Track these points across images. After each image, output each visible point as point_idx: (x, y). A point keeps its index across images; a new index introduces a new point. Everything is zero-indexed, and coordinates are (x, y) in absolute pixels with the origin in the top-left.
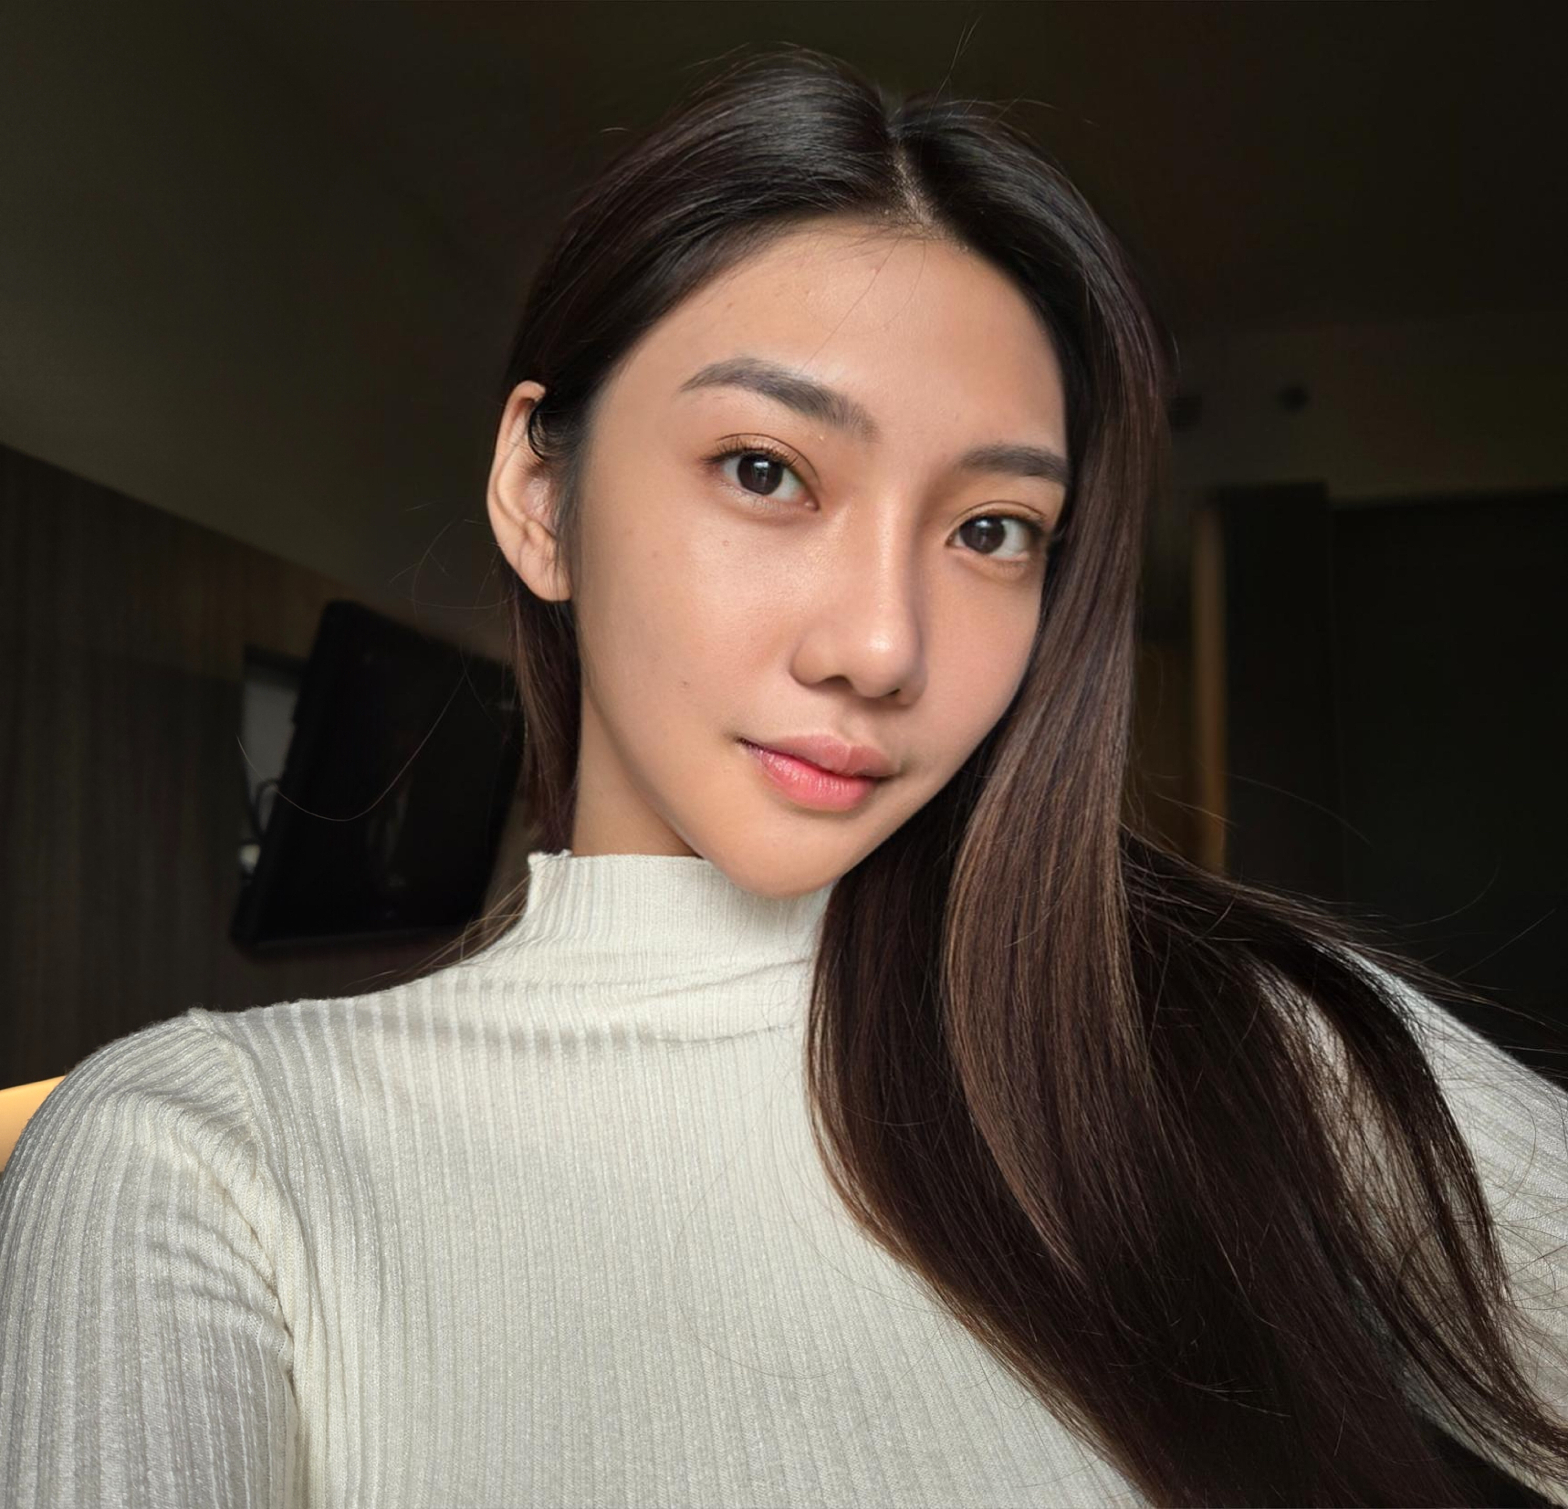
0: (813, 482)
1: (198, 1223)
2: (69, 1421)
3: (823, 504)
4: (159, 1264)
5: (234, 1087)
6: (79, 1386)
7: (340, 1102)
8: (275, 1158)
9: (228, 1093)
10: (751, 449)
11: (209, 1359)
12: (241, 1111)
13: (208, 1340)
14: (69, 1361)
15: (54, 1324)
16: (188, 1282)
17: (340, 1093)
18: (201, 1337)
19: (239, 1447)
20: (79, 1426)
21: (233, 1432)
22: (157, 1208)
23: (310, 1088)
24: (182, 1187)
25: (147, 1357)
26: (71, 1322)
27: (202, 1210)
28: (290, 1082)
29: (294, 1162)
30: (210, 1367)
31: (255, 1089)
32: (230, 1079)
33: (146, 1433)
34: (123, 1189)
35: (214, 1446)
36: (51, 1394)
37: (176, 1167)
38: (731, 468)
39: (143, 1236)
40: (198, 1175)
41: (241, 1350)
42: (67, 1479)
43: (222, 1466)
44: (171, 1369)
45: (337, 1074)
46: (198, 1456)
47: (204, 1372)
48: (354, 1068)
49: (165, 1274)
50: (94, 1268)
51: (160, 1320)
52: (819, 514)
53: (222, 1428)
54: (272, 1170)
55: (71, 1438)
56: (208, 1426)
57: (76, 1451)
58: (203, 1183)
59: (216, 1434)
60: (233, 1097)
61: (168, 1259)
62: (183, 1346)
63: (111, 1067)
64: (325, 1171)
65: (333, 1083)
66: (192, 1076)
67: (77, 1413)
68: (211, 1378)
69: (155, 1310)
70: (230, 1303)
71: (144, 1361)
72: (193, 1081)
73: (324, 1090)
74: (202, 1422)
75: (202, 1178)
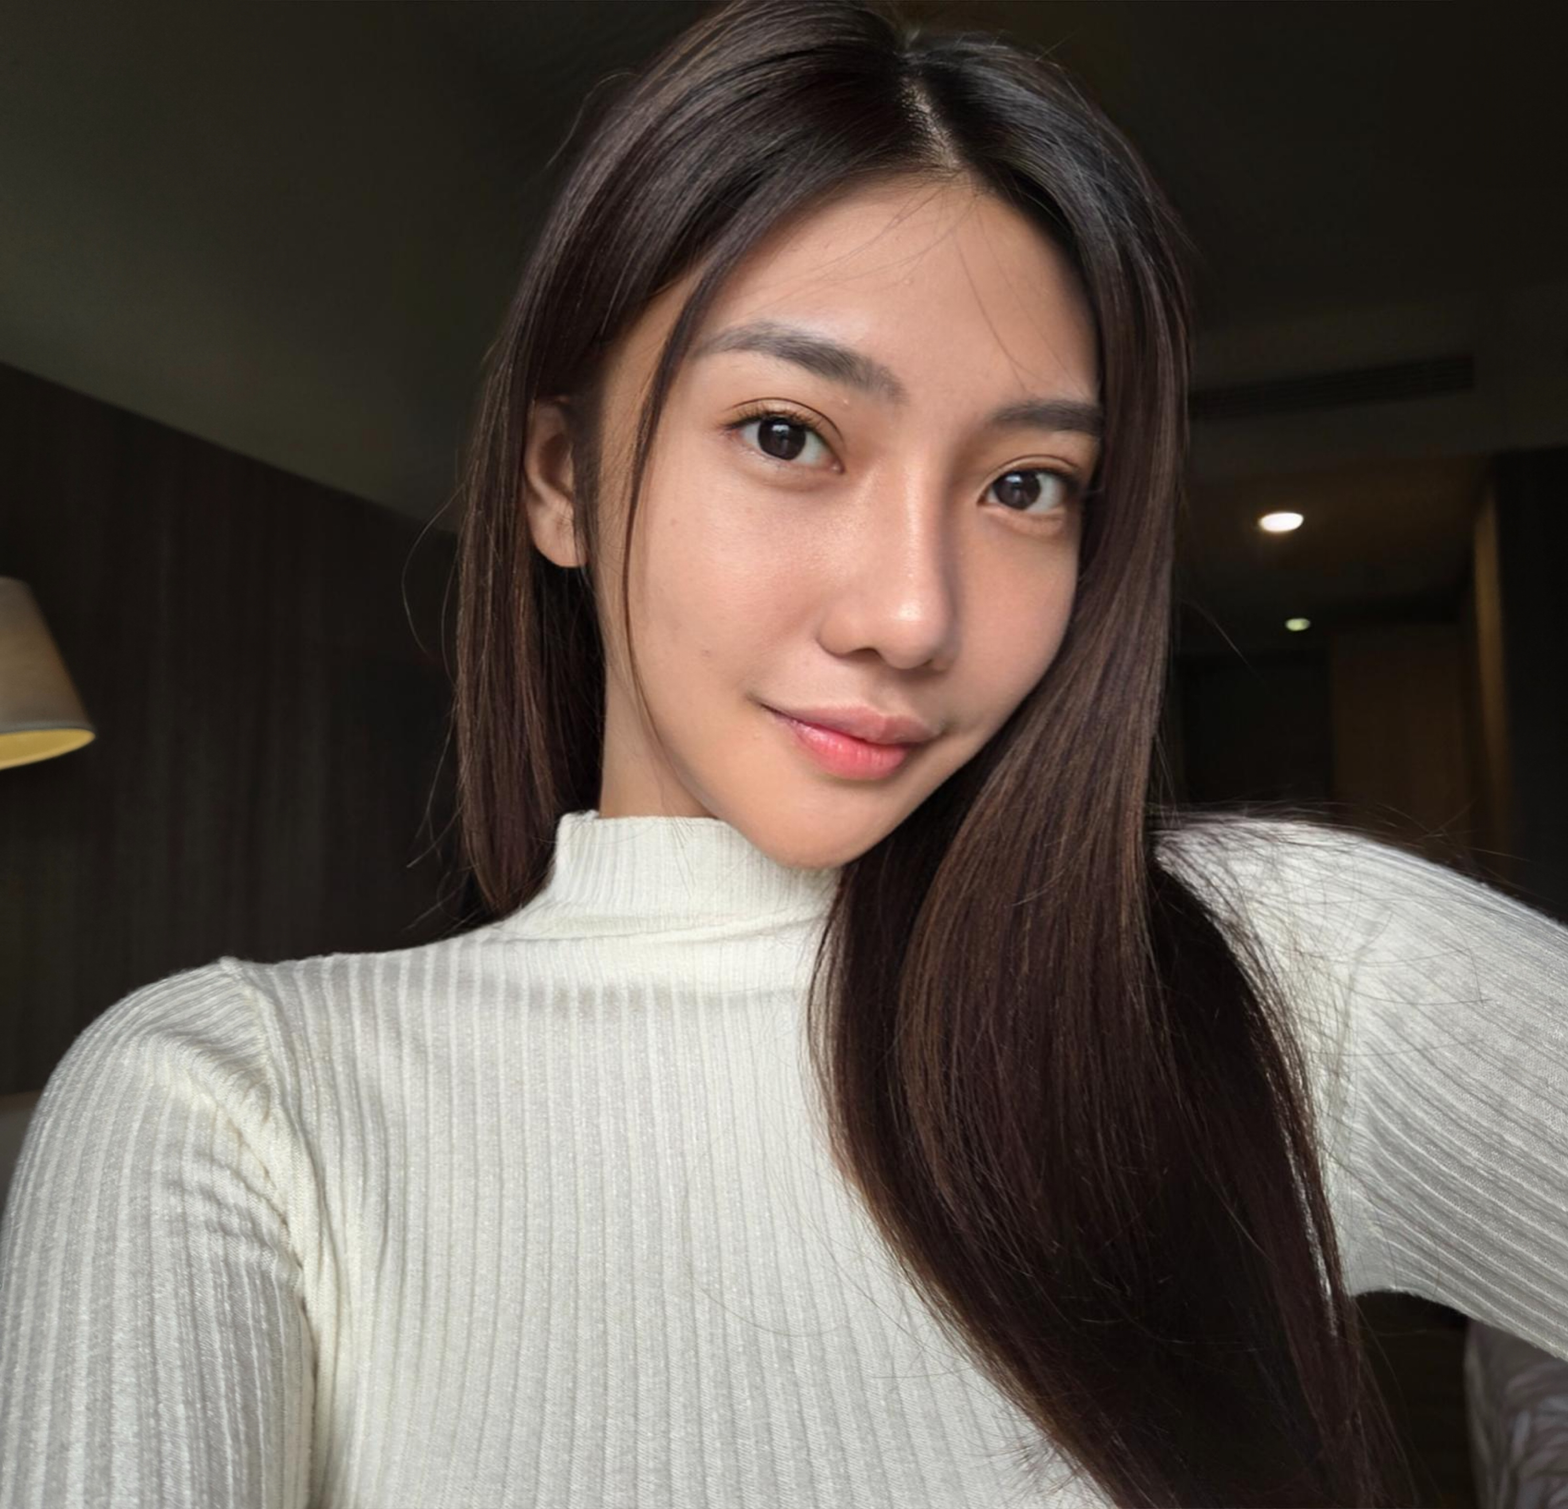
0: (837, 445)
1: (213, 1160)
2: (83, 1355)
3: (848, 467)
4: (173, 1201)
5: (254, 1031)
6: (94, 1321)
7: (359, 1049)
8: (289, 1100)
9: (248, 1037)
10: (773, 413)
11: (222, 1294)
12: (258, 1054)
13: (220, 1275)
14: (85, 1295)
15: (73, 1261)
16: (202, 1218)
17: (358, 1042)
18: (214, 1272)
19: (253, 1382)
20: (93, 1361)
21: (245, 1366)
22: (175, 1147)
23: (329, 1034)
24: (199, 1127)
25: (160, 1292)
26: (88, 1259)
27: (218, 1148)
28: (310, 1029)
29: (309, 1105)
30: (222, 1302)
31: (274, 1034)
32: (251, 1024)
33: (158, 1367)
34: (141, 1129)
35: (227, 1380)
36: (68, 1330)
37: (195, 1108)
38: (752, 433)
39: (159, 1175)
40: (216, 1115)
41: (255, 1285)
42: (79, 1413)
43: (234, 1399)
44: (183, 1304)
45: (357, 1023)
46: (210, 1390)
47: (216, 1307)
48: (375, 1018)
49: (179, 1210)
50: (111, 1205)
51: (173, 1256)
52: (845, 478)
53: (235, 1361)
54: (286, 1110)
55: (84, 1372)
56: (220, 1360)
57: (89, 1385)
58: (220, 1123)
59: (228, 1367)
60: (252, 1041)
61: (182, 1196)
62: (197, 1282)
63: (137, 1009)
64: (339, 1113)
65: (352, 1031)
66: (214, 1018)
67: (91, 1348)
68: (224, 1313)
69: (169, 1246)
70: (243, 1238)
71: (157, 1296)
72: (215, 1024)
73: (343, 1036)
74: (213, 1355)
75: (219, 1118)
